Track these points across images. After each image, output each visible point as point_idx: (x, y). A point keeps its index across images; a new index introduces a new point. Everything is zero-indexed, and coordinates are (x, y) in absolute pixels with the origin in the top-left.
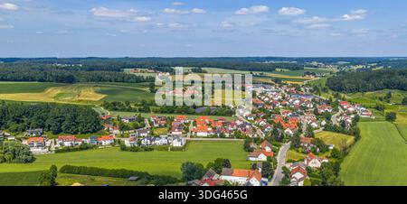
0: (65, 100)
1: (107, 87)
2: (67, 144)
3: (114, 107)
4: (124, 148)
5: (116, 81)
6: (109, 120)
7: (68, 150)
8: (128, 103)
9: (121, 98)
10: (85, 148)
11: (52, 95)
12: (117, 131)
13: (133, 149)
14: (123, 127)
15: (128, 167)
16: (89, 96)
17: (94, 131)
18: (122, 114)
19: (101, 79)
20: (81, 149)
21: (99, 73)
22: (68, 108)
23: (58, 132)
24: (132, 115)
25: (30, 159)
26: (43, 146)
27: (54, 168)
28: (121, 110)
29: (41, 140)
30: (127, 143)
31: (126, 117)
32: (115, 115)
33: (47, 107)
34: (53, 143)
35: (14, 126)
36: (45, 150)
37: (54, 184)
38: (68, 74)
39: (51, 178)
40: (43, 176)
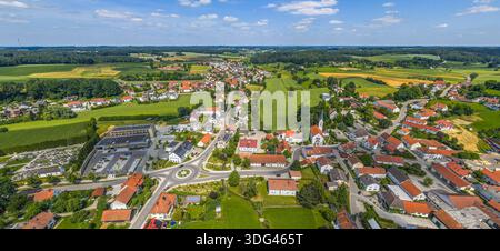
0: (91, 76)
1: (120, 66)
2: (99, 104)
3: (128, 78)
4: (140, 103)
5: (126, 62)
6: (126, 87)
7: (101, 107)
8: (137, 75)
9: (132, 72)
10: (112, 105)
11: (78, 73)
12: (133, 93)
13: (146, 103)
14: (136, 91)
15: (145, 113)
16: (108, 72)
17: (117, 94)
18: (134, 83)
19: (114, 61)
20: (110, 106)
21: (112, 57)
22: (94, 81)
23: (90, 97)
24: (142, 83)
25: (73, 116)
26: (81, 106)
27: (94, 119)
28: (133, 80)
29: (78, 103)
30: (141, 99)
31: (138, 85)
32: (130, 84)
33: (77, 81)
34: (88, 104)
35: (53, 95)
36: (83, 109)
37: (95, 128)
38: (88, 57)
39: (93, 125)
40: (86, 125)
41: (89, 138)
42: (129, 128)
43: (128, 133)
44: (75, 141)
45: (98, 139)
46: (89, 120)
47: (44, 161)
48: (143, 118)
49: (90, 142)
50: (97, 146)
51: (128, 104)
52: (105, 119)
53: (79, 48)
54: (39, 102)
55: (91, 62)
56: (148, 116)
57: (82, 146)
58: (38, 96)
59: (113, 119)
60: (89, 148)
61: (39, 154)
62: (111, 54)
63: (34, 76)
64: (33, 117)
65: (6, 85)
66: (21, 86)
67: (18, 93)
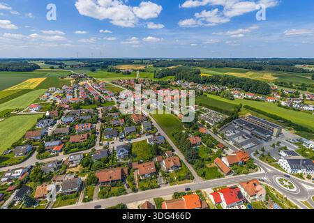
0: (255, 78)
1: (280, 73)
2: (250, 97)
3: (281, 84)
4: (280, 105)
5: (287, 71)
6: (275, 91)
7: (249, 99)
8: (291, 83)
9: (288, 81)
10: (258, 100)
11: (249, 75)
12: (279, 97)
13: (286, 107)
14: (283, 95)
15: (279, 115)
16: (268, 77)
17: (265, 94)
18: (284, 89)
19: (277, 70)
20: (256, 100)
21: (278, 66)
22: (255, 81)
23: (247, 91)
24: (291, 90)
25: (233, 99)
26: (239, 95)
27: (241, 105)
28: (285, 87)
29: (239, 92)
30: (283, 103)
31: (287, 91)
32: (280, 89)
33: (245, 80)
34: (244, 95)
35: (230, 85)
37: (239, 111)
38: (258, 66)
39: (239, 108)
40: (236, 106)
41: (233, 114)
42: (259, 120)
43: (256, 123)
44: (226, 113)
45: (237, 117)
46: (238, 104)
47: (210, 116)
48: (275, 118)
49: (232, 117)
50: (234, 121)
51: (268, 104)
52: (247, 107)
53: (258, 60)
54: (223, 87)
55: (260, 69)
56: (281, 119)
57: (227, 117)
58: (223, 85)
59: (252, 109)
60: (230, 120)
61: (211, 111)
62: (279, 64)
63: (227, 73)
64: (217, 94)
65: (216, 76)
66: (220, 78)
67: (218, 81)
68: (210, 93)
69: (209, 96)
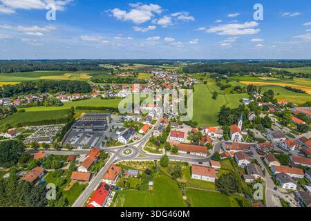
0: (74, 79)
1: (92, 72)
2: (77, 97)
3: (96, 81)
4: (102, 98)
5: (96, 70)
6: (94, 87)
7: (78, 100)
8: (102, 79)
9: (99, 77)
10: (85, 99)
11: (67, 77)
12: (98, 91)
13: (106, 98)
14: (101, 90)
15: (105, 106)
16: (84, 76)
17: (88, 92)
18: (100, 84)
19: (89, 69)
20: (84, 99)
21: (88, 66)
22: (75, 82)
23: (72, 92)
24: (105, 84)
25: (62, 105)
26: (66, 98)
27: (73, 108)
29: (65, 96)
30: (103, 96)
31: (102, 86)
32: (97, 85)
33: (66, 82)
34: (71, 97)
35: (51, 91)
36: (67, 100)
37: (73, 114)
38: (73, 67)
39: (72, 112)
40: (68, 111)
41: (69, 120)
42: (94, 115)
43: (93, 119)
44: (61, 121)
45: (74, 121)
46: (70, 108)
47: (42, 133)
48: (103, 109)
49: (69, 123)
50: (73, 126)
51: (94, 99)
52: (79, 108)
53: (69, 61)
54: (43, 95)
55: (75, 70)
56: (107, 108)
57: (64, 125)
58: (43, 91)
59: (84, 108)
60: (68, 127)
61: (39, 128)
62: (88, 64)
63: (42, 78)
64: (39, 104)
65: (27, 83)
66: (35, 84)
67: (33, 88)
68: (28, 106)
69: (27, 110)
